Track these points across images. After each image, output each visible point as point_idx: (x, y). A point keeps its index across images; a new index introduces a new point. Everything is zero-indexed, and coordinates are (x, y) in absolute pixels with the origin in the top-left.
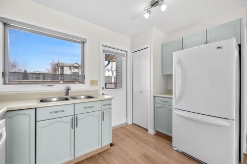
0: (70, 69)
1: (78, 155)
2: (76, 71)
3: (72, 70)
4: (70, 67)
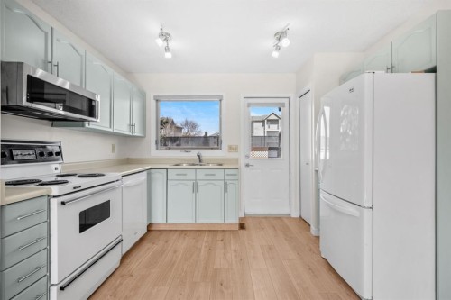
0: (263, 125)
1: (199, 221)
2: (273, 128)
3: (266, 126)
4: (263, 122)
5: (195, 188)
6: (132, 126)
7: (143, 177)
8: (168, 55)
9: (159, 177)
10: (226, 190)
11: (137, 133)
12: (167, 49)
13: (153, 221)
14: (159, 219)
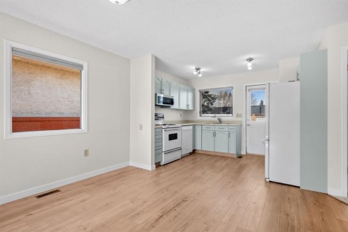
1: (216, 150)
5: (215, 134)
6: (188, 105)
7: (191, 127)
8: (200, 75)
9: (198, 129)
10: (229, 137)
11: (191, 108)
12: (199, 73)
13: (196, 148)
14: (198, 147)
